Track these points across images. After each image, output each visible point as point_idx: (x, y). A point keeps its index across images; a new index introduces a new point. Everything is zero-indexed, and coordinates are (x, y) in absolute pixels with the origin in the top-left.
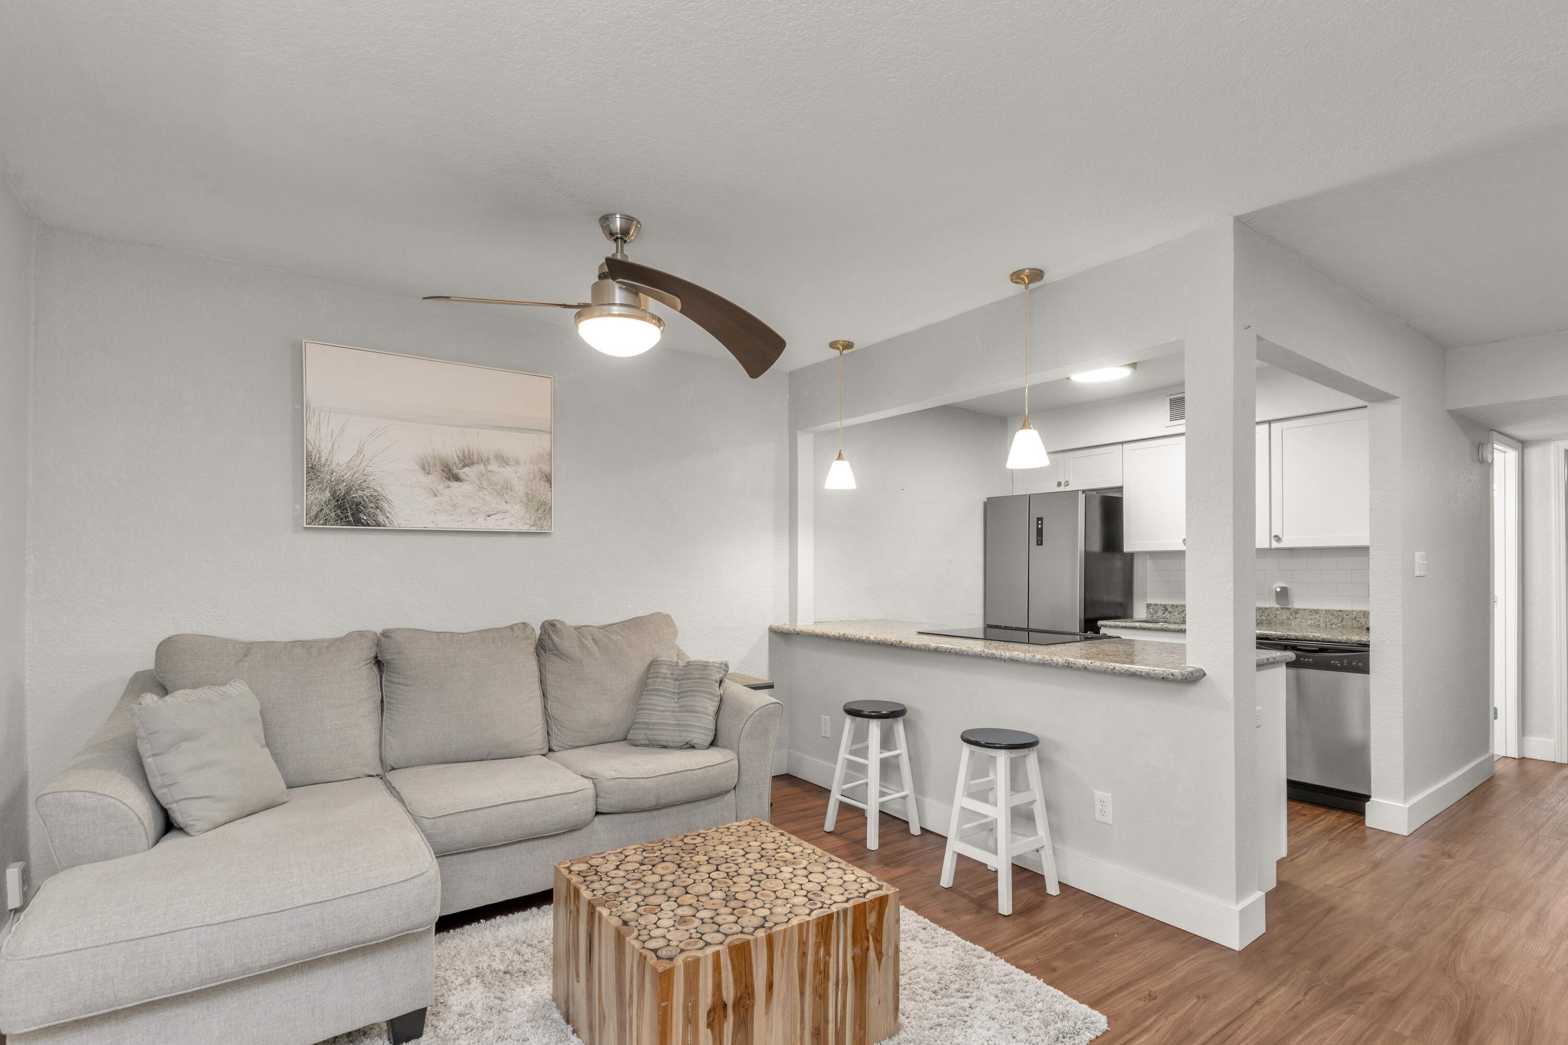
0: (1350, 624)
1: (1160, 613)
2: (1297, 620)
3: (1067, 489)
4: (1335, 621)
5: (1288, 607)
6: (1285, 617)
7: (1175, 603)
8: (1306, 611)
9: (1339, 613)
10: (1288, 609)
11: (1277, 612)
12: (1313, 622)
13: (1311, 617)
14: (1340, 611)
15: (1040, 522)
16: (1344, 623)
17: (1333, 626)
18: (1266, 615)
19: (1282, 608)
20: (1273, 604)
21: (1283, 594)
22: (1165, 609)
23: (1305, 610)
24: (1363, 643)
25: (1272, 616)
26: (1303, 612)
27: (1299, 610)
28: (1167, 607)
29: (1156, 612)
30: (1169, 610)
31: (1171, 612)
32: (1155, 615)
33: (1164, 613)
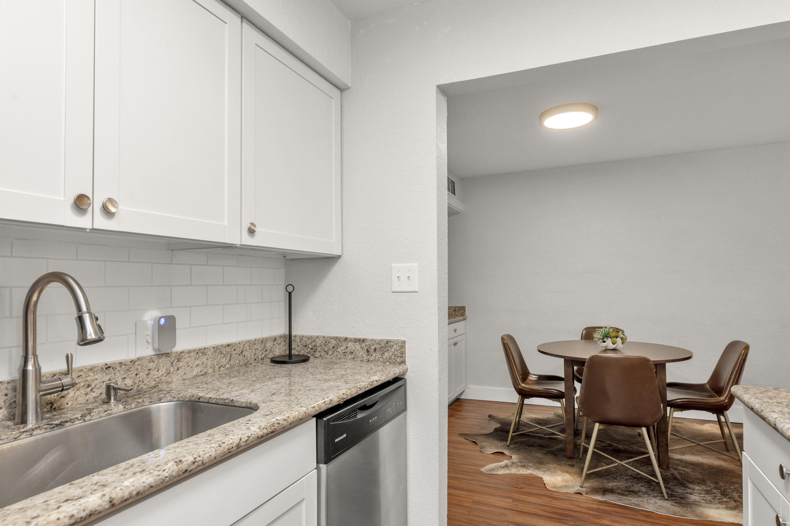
0: (238, 362)
2: (180, 370)
6: (163, 371)
8: (192, 354)
9: (228, 349)
10: (167, 355)
11: (152, 364)
12: (200, 369)
13: (197, 362)
14: (229, 345)
17: (222, 369)
18: (134, 375)
19: (162, 355)
20: (148, 348)
21: (167, 330)
23: (189, 352)
25: (142, 375)
26: (187, 356)
27: (183, 354)
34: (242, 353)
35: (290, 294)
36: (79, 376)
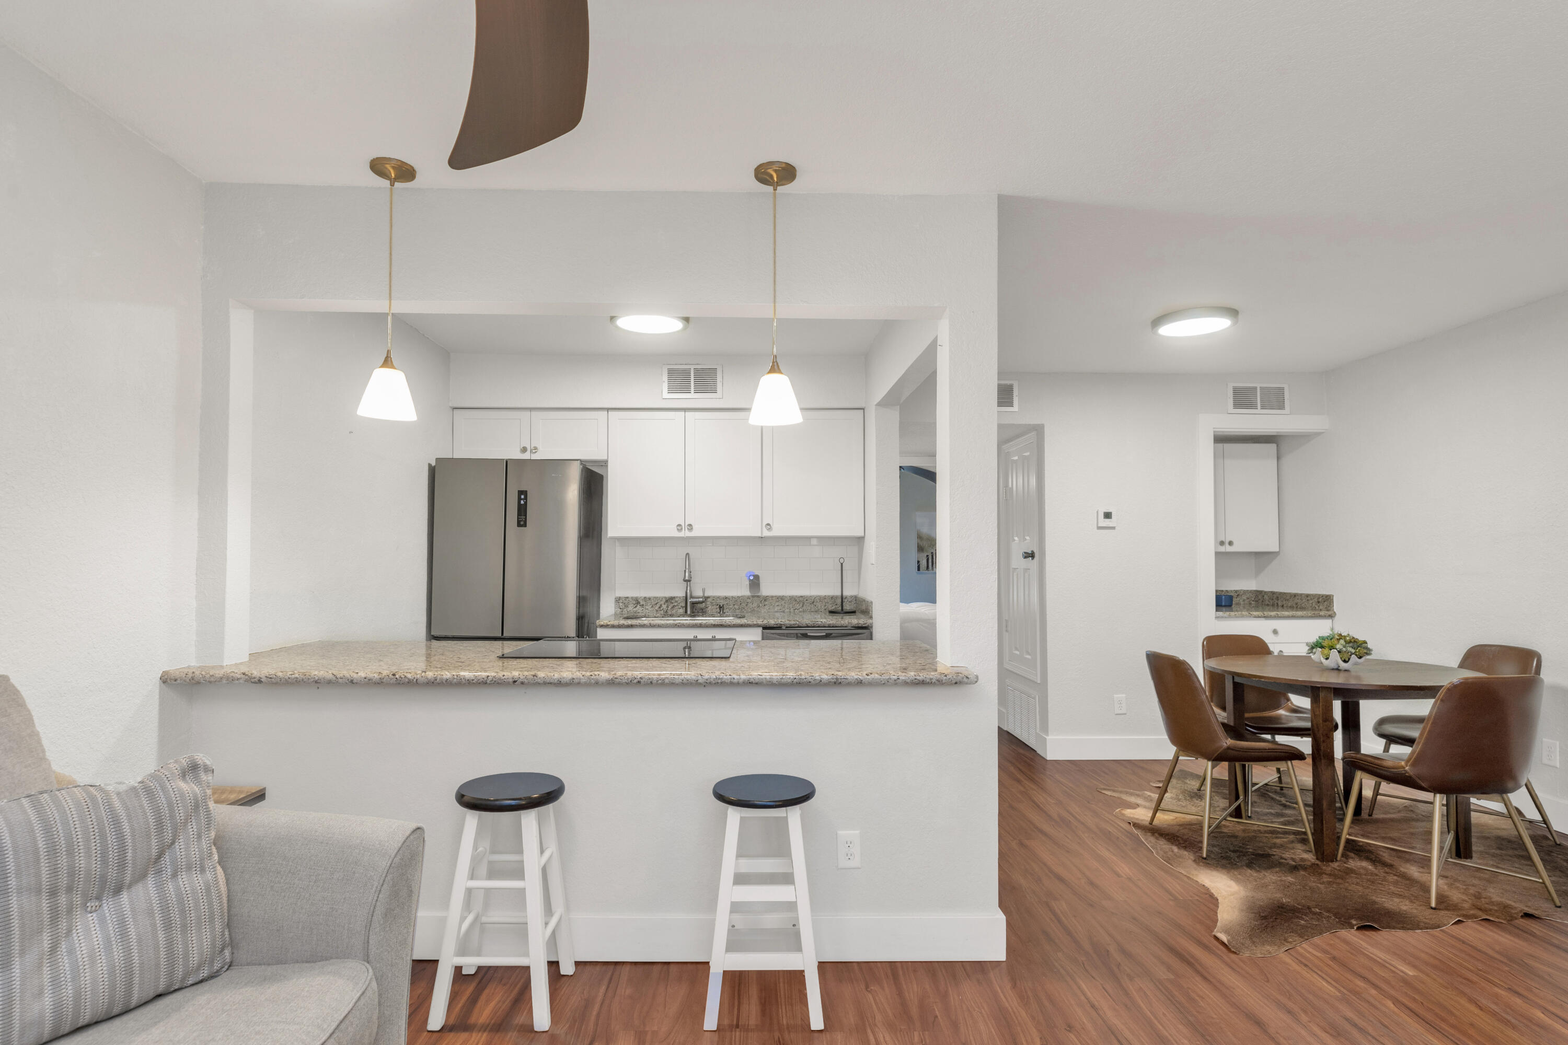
0: (809, 608)
1: (631, 608)
2: (766, 607)
3: (534, 457)
4: (797, 606)
5: (759, 594)
6: (755, 605)
7: (648, 595)
8: (774, 598)
9: (800, 599)
10: (758, 596)
11: (749, 600)
12: (779, 608)
13: (777, 604)
14: (801, 596)
15: (523, 497)
16: (805, 607)
17: (796, 611)
18: (739, 604)
19: (753, 597)
20: (745, 592)
21: (755, 582)
22: (637, 601)
23: (772, 597)
24: (860, 625)
25: (744, 605)
26: (770, 599)
27: (768, 598)
28: (639, 600)
29: (627, 606)
30: (642, 603)
31: (643, 605)
32: (625, 610)
33: (636, 607)
34: (813, 603)
35: (842, 564)
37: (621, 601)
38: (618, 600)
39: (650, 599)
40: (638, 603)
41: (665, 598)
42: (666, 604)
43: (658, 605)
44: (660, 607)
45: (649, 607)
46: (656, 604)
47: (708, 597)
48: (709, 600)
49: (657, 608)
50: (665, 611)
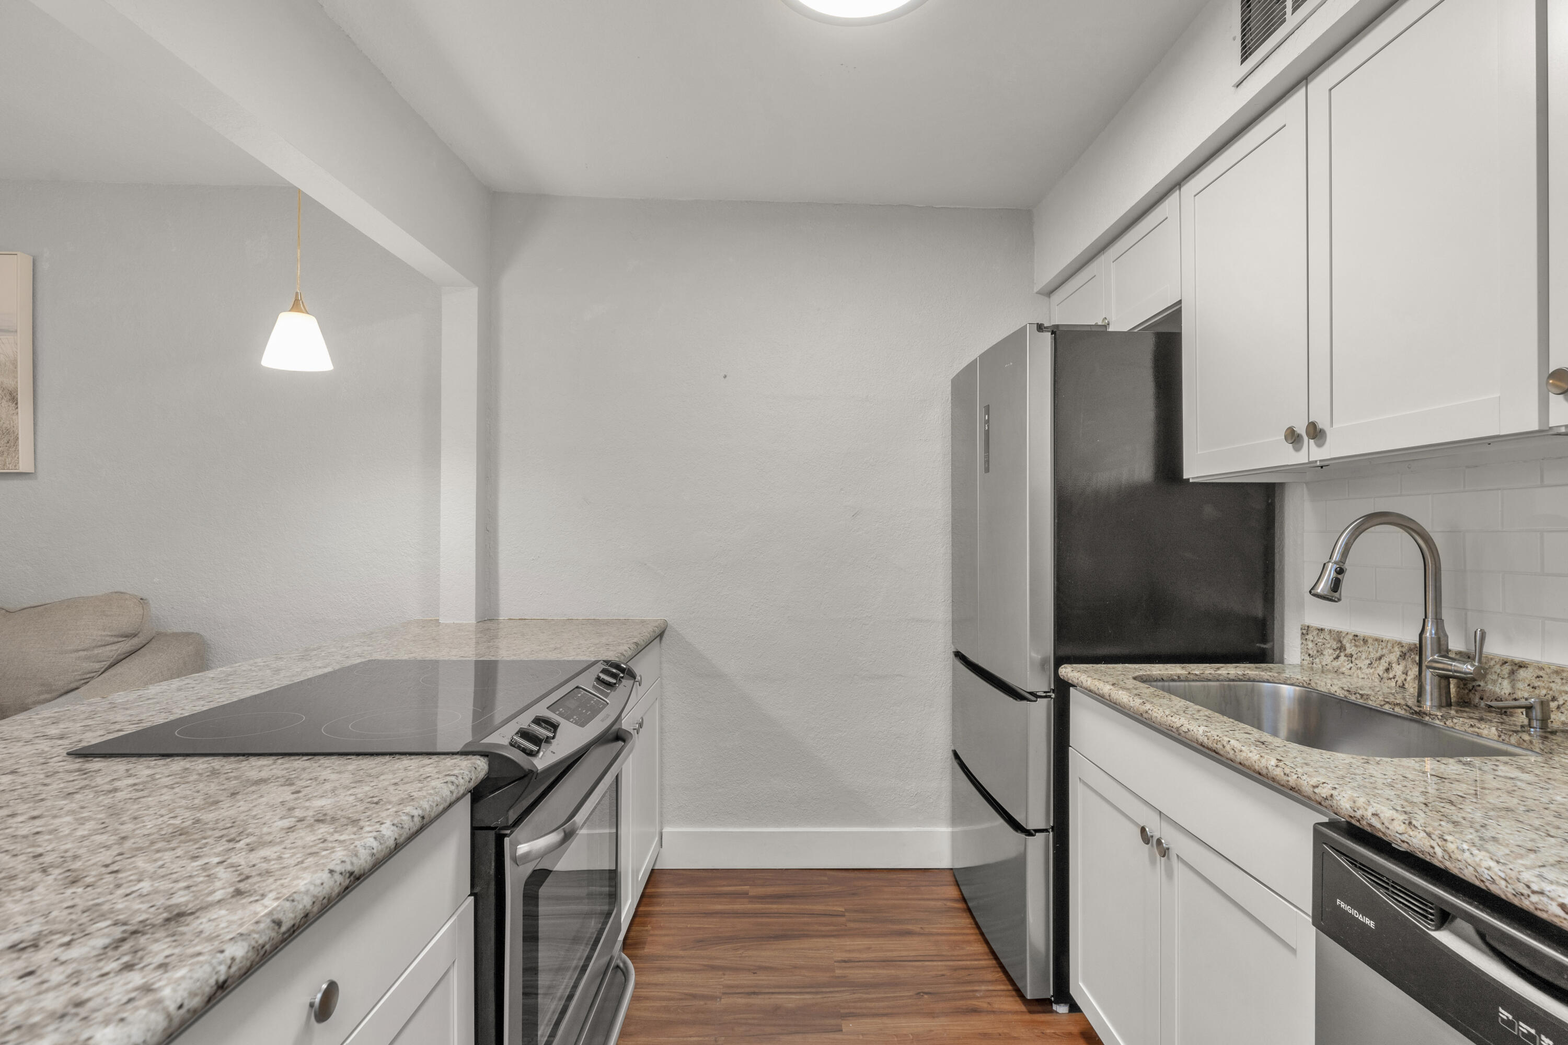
15: (987, 418)
28: (1344, 642)
29: (1320, 653)
30: (1348, 651)
31: (1351, 656)
32: (1317, 660)
33: (1338, 657)
36: (1538, 677)
37: (1310, 637)
38: (1306, 631)
39: (1365, 641)
40: (1342, 648)
41: (1400, 644)
42: (1403, 663)
43: (1383, 664)
44: (1387, 670)
45: (1363, 664)
46: (1380, 658)
47: (1521, 665)
48: (1522, 673)
49: (1381, 670)
50: (1400, 683)
